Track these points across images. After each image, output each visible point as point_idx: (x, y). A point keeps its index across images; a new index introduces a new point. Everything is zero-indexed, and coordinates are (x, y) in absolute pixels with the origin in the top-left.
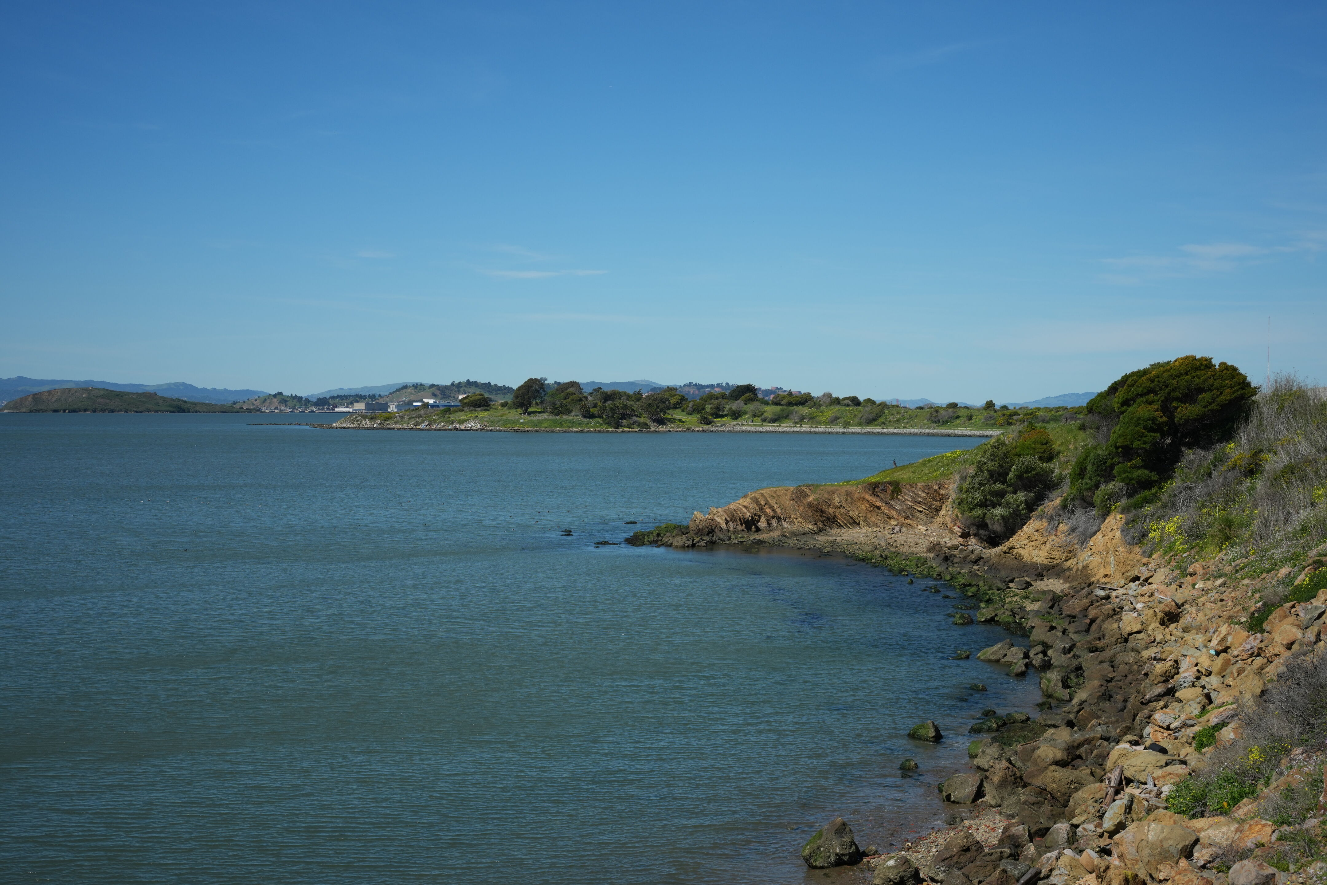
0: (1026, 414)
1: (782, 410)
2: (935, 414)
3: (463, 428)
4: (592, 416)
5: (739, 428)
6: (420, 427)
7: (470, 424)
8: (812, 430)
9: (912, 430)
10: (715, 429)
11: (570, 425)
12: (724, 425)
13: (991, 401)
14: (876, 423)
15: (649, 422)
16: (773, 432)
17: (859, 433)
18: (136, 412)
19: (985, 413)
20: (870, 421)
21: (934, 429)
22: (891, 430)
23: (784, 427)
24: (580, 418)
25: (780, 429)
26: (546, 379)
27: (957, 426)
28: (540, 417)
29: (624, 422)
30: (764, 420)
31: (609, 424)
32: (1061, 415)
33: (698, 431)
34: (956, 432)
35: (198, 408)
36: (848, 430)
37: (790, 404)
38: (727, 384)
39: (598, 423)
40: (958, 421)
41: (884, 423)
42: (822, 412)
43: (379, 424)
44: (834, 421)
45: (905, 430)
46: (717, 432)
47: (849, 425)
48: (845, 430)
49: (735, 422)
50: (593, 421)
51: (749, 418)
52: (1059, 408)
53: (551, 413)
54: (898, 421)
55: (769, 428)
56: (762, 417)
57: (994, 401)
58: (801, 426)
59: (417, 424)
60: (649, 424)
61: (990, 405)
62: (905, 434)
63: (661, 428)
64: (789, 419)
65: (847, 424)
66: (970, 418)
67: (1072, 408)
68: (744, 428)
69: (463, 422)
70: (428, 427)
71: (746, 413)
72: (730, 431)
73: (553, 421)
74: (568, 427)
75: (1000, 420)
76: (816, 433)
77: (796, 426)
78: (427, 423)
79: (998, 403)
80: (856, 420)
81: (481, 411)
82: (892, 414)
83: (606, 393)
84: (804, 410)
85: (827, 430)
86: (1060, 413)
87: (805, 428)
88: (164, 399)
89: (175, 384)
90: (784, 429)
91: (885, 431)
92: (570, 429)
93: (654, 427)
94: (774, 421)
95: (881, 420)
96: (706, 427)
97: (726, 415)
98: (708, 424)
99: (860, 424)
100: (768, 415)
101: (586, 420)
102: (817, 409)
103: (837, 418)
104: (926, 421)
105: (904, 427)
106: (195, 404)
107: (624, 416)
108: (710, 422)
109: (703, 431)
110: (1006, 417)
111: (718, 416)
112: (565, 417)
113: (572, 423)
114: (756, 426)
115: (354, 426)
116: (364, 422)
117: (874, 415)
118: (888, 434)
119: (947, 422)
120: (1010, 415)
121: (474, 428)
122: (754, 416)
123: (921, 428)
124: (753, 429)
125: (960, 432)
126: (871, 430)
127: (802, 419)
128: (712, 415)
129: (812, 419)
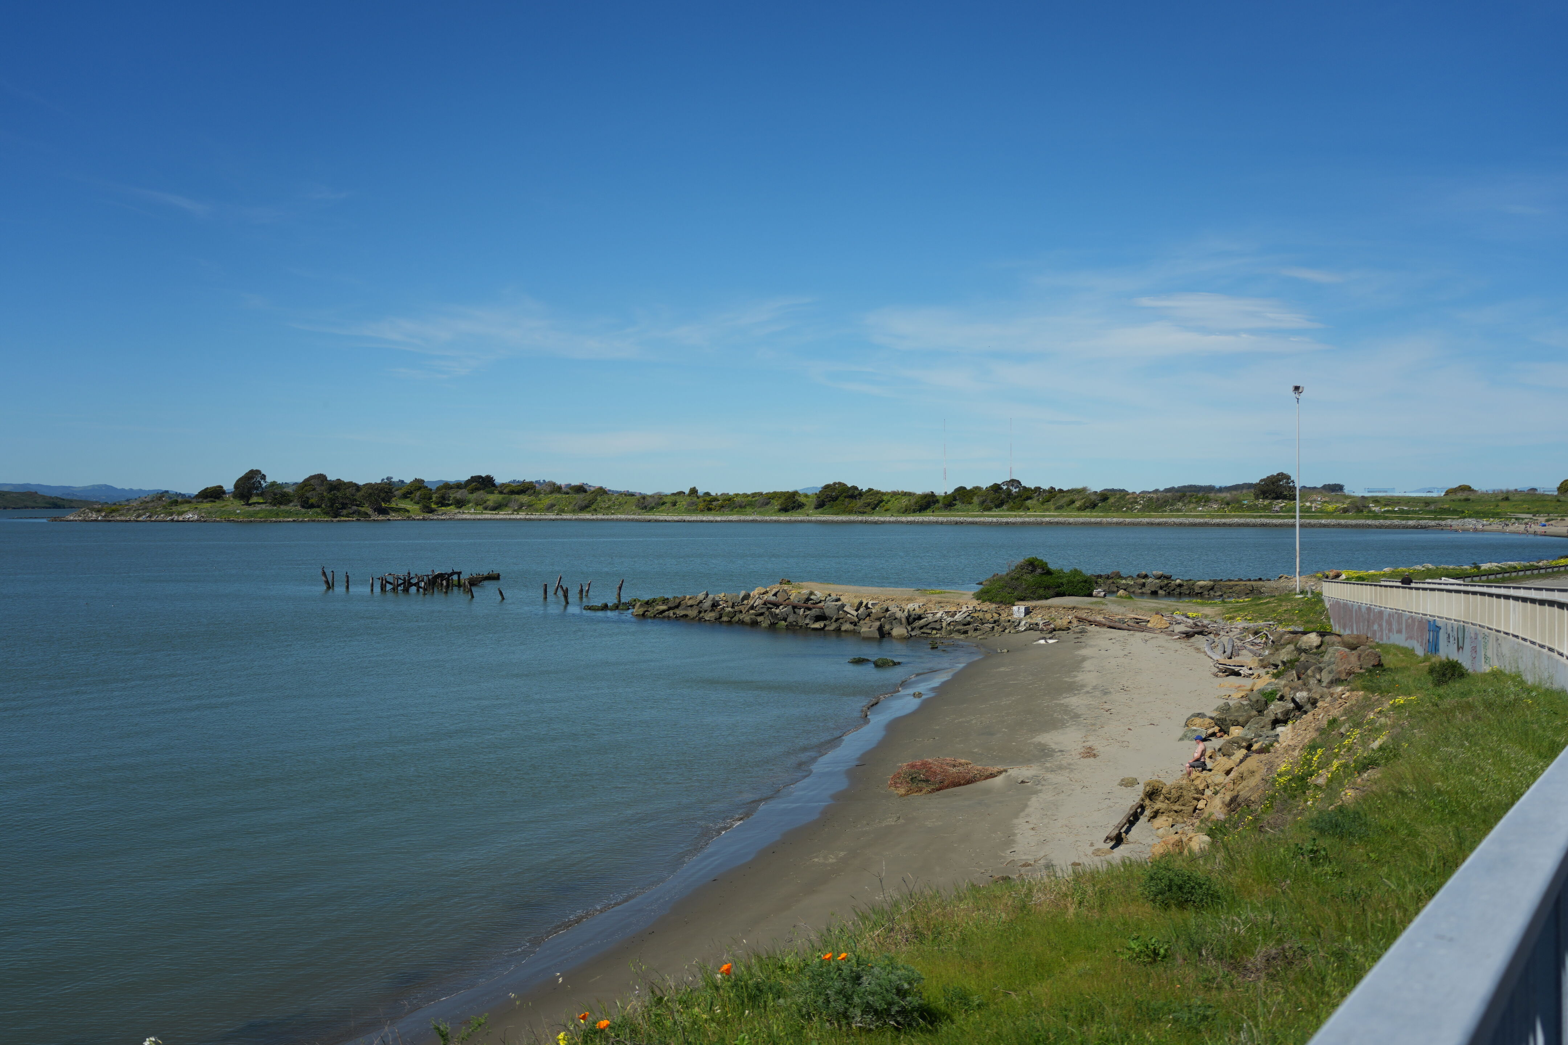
0: (725, 500)
1: (503, 499)
2: (642, 501)
3: (181, 519)
4: (312, 506)
5: (459, 516)
6: (140, 519)
7: (189, 516)
8: (527, 517)
9: (619, 516)
10: (435, 518)
11: (287, 515)
12: (445, 513)
13: (695, 488)
14: (588, 509)
15: (370, 511)
16: (491, 519)
17: (570, 520)
19: (688, 499)
20: (583, 509)
21: (639, 514)
22: (600, 516)
23: (502, 515)
24: (299, 508)
25: (498, 517)
27: (662, 512)
28: (258, 508)
29: (345, 512)
30: (486, 509)
31: (326, 513)
32: (756, 501)
33: (418, 520)
34: (658, 517)
36: (560, 517)
37: (512, 492)
39: (317, 512)
40: (663, 507)
41: (595, 510)
42: (540, 500)
43: (103, 517)
44: (550, 508)
45: (612, 517)
46: (438, 520)
47: (563, 512)
48: (558, 517)
49: (457, 511)
50: (311, 512)
51: (472, 507)
52: (755, 493)
53: (271, 503)
54: (609, 507)
55: (488, 515)
56: (484, 505)
57: (697, 488)
58: (518, 514)
59: (139, 516)
60: (369, 513)
61: (694, 491)
62: (612, 520)
63: (381, 517)
64: (509, 507)
65: (562, 511)
66: (674, 504)
67: (766, 494)
68: (464, 516)
69: (180, 513)
70: (148, 519)
71: (469, 502)
72: (451, 519)
73: (270, 511)
74: (285, 517)
75: (701, 506)
76: (530, 520)
77: (513, 514)
78: (148, 514)
79: (701, 491)
80: (570, 507)
81: (207, 502)
82: (604, 501)
83: (331, 484)
84: (524, 498)
85: (542, 517)
86: (756, 498)
87: (521, 516)
90: (502, 517)
91: (594, 517)
92: (286, 519)
93: (375, 516)
94: (494, 509)
95: (593, 507)
96: (427, 515)
97: (451, 505)
98: (430, 513)
99: (573, 511)
100: (490, 503)
101: (303, 510)
102: (536, 497)
103: (553, 506)
104: (634, 508)
105: (613, 514)
106: (71, 501)
107: (344, 506)
108: (432, 511)
109: (424, 519)
110: (706, 503)
111: (443, 505)
112: (282, 507)
113: (289, 513)
114: (476, 514)
115: (80, 518)
116: (90, 515)
117: (587, 502)
118: (597, 520)
119: (653, 508)
120: (711, 501)
121: (191, 519)
122: (477, 504)
123: (627, 514)
124: (473, 517)
125: (661, 518)
126: (582, 517)
127: (520, 507)
128: (437, 503)
129: (530, 507)
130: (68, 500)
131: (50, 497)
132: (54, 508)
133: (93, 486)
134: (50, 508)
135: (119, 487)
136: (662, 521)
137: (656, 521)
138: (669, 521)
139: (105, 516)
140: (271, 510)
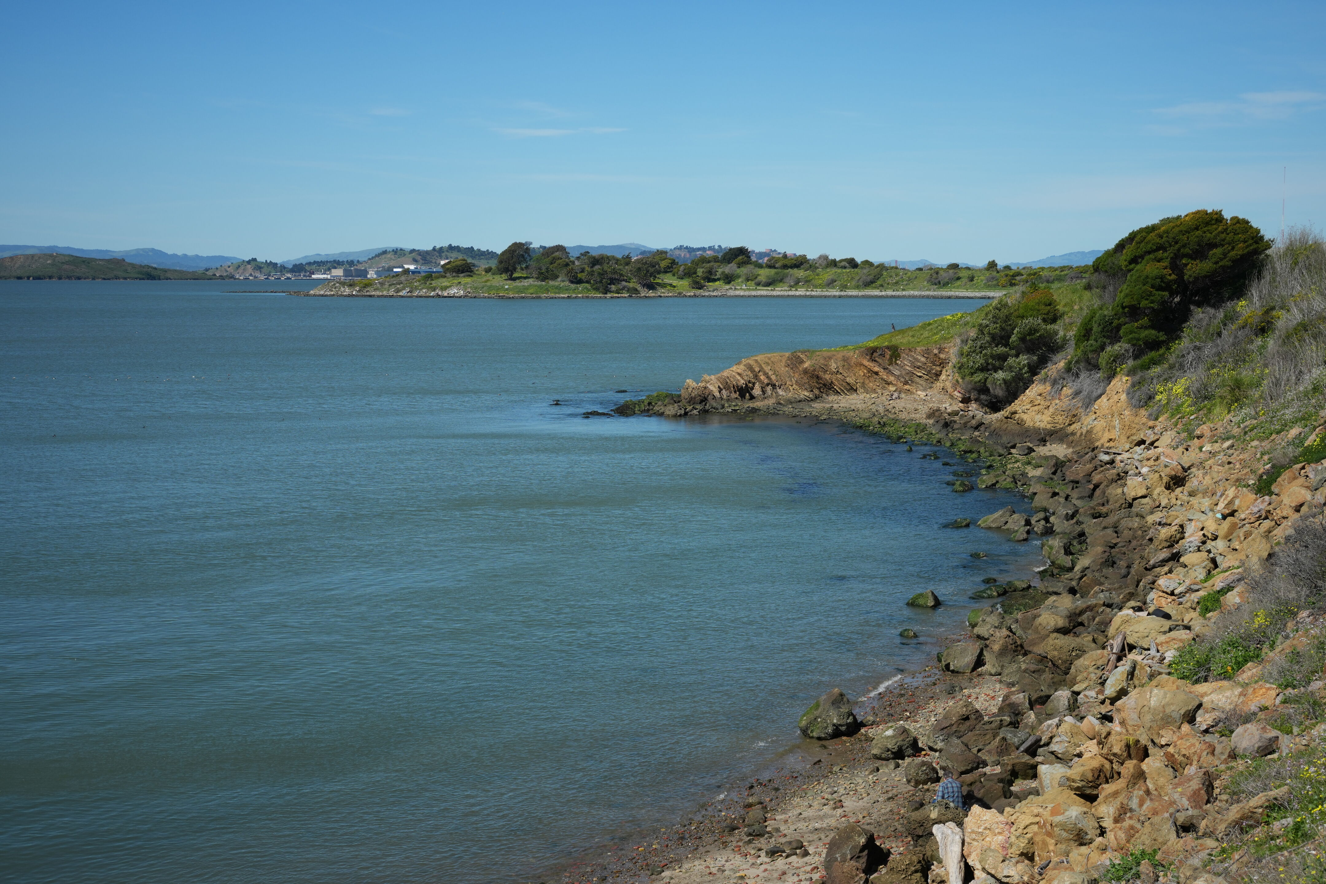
0: (1030, 275)
1: (777, 273)
2: (935, 276)
3: (446, 294)
4: (580, 282)
5: (731, 293)
6: (401, 294)
7: (453, 291)
8: (808, 293)
9: (912, 293)
10: (707, 294)
11: (557, 291)
12: (717, 289)
13: (994, 261)
14: (874, 285)
15: (639, 287)
16: (767, 296)
17: (856, 297)
18: (104, 279)
19: (987, 274)
20: (868, 284)
21: (934, 291)
22: (890, 293)
23: (779, 291)
24: (567, 283)
25: (775, 293)
26: (531, 243)
27: (958, 287)
28: (526, 283)
29: (613, 287)
30: (758, 284)
31: (597, 289)
32: (1066, 275)
33: (690, 296)
34: (957, 294)
35: (168, 275)
36: (845, 293)
37: (785, 266)
38: (720, 246)
39: (586, 288)
40: (959, 283)
41: (882, 286)
42: (818, 275)
44: (830, 284)
45: (904, 293)
46: (710, 296)
47: (846, 288)
48: (842, 293)
49: (728, 287)
50: (581, 287)
51: (742, 282)
52: (1064, 267)
53: (537, 278)
54: (897, 283)
55: (763, 291)
56: (757, 280)
57: (996, 262)
58: (796, 290)
59: (398, 291)
60: (638, 289)
61: (992, 265)
62: (904, 296)
63: (651, 293)
64: (784, 282)
65: (844, 287)
66: (972, 279)
67: (1077, 267)
68: (737, 293)
69: (444, 288)
70: (409, 294)
71: (739, 277)
72: (722, 296)
74: (555, 293)
75: (1003, 281)
76: (812, 297)
77: (791, 290)
78: (408, 289)
79: (1001, 263)
80: (853, 283)
81: (464, 277)
82: (891, 276)
83: (594, 258)
84: (800, 273)
85: (824, 294)
86: (1065, 272)
87: (801, 292)
88: (133, 266)
89: (143, 250)
90: (778, 293)
91: (883, 293)
92: (557, 295)
93: (644, 292)
94: (768, 284)
95: (879, 283)
96: (698, 292)
97: (719, 279)
98: (700, 289)
99: (857, 287)
100: (762, 278)
101: (573, 286)
102: (813, 271)
103: (833, 281)
104: (925, 283)
105: (903, 290)
106: (165, 271)
107: (612, 281)
108: (701, 287)
109: (695, 295)
110: (1009, 278)
111: (710, 280)
112: (551, 283)
113: (559, 289)
114: (749, 290)
115: (332, 293)
116: (342, 289)
117: (872, 277)
118: (887, 297)
119: (947, 283)
120: (1013, 276)
121: (457, 295)
122: (748, 280)
123: (920, 290)
124: (747, 293)
125: (961, 294)
126: (869, 293)
127: (797, 282)
128: (704, 279)
129: (807, 282)
130: (161, 270)
131: (141, 266)
132: (148, 279)
133: (137, 250)
134: (143, 279)
135: (170, 252)
136: (963, 298)
137: (958, 297)
138: (972, 298)
139: (359, 291)
140: (540, 286)
